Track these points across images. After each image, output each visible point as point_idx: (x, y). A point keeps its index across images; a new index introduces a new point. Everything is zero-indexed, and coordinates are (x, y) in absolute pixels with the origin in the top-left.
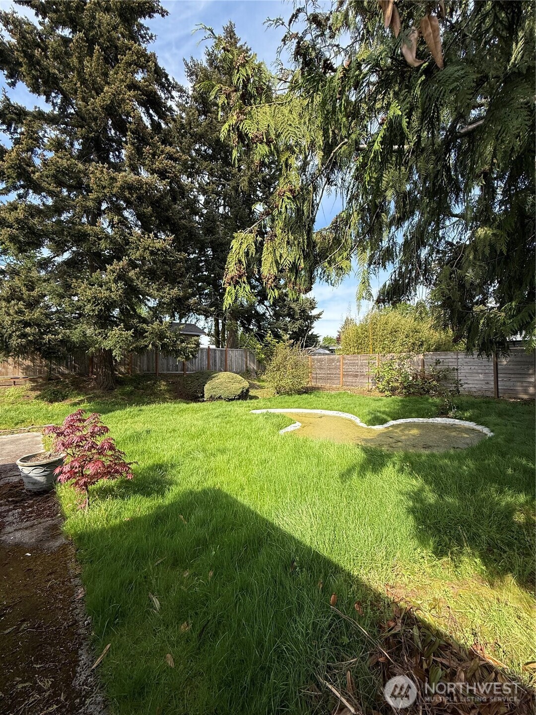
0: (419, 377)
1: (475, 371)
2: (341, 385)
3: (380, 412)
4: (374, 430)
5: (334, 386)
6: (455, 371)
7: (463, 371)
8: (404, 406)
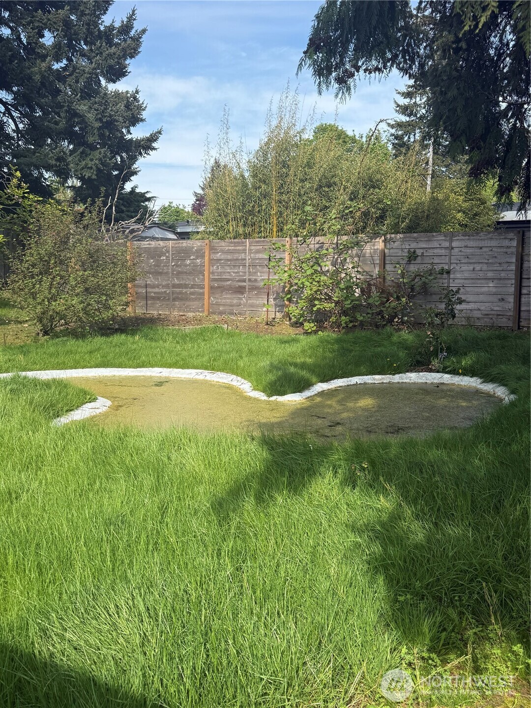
0: (373, 288)
1: (481, 274)
2: (206, 313)
3: (295, 365)
4: (283, 404)
5: (191, 315)
6: (445, 276)
7: (458, 276)
8: (344, 352)
